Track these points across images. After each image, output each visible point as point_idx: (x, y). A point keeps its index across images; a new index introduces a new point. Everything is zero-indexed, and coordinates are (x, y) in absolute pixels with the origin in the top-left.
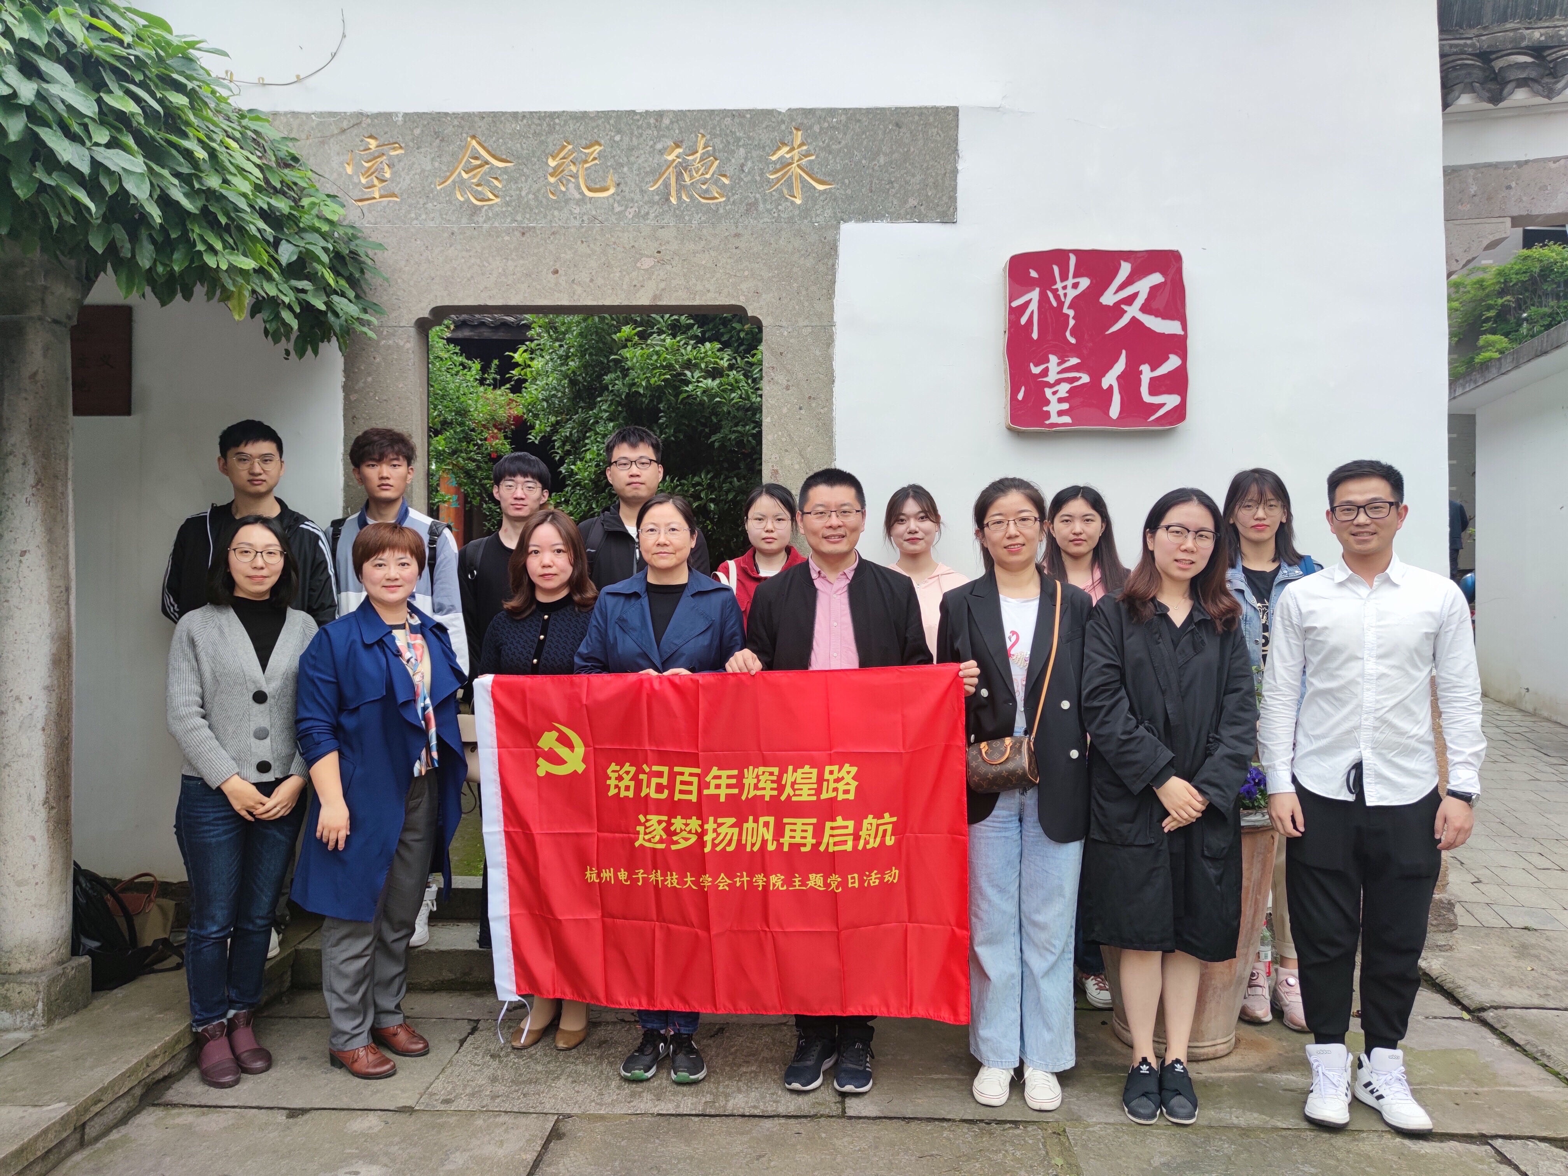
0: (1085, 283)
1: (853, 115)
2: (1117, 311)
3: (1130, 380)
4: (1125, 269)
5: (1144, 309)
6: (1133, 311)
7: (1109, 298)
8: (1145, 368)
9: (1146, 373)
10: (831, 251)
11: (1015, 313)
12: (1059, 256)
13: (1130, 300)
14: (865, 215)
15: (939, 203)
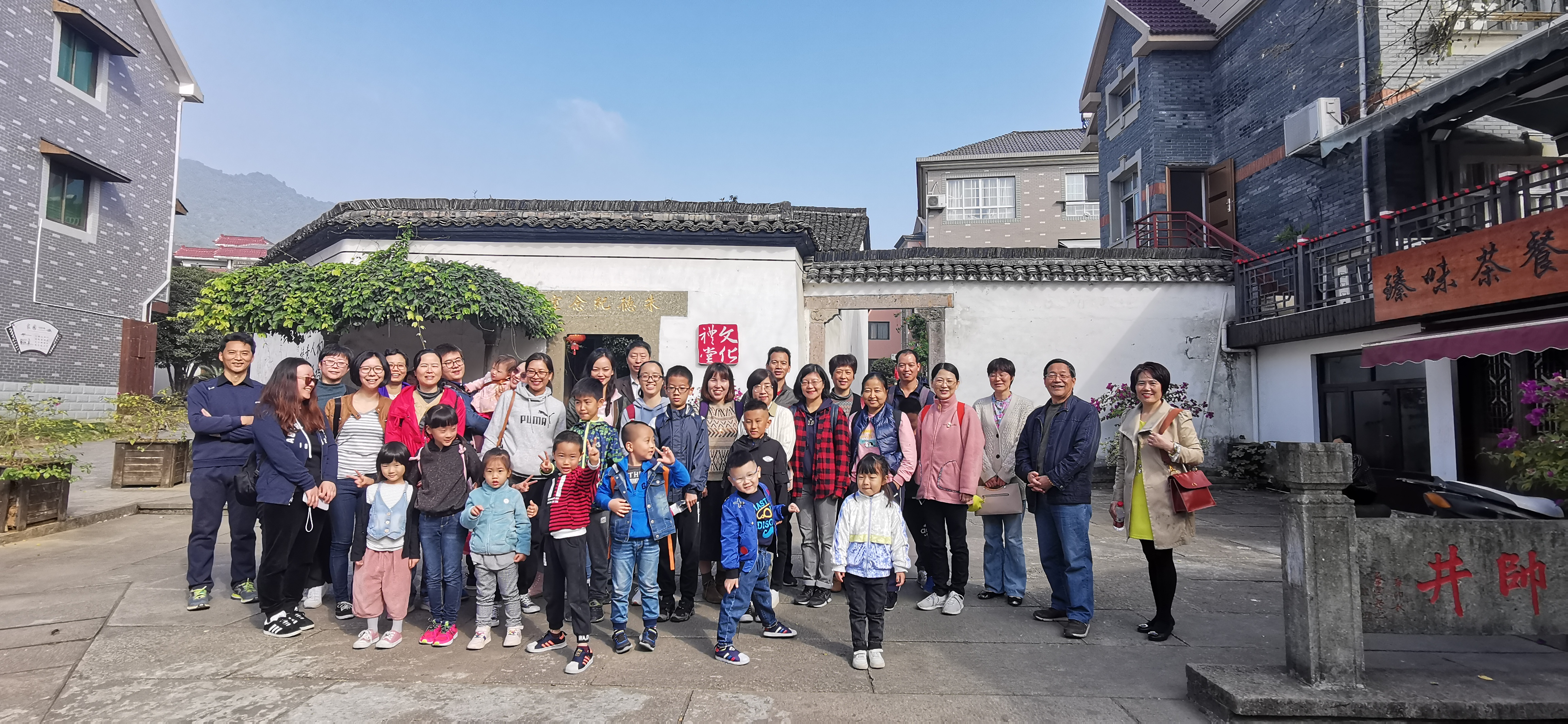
0: (716, 331)
1: (664, 292)
2: (723, 338)
3: (726, 353)
4: (725, 328)
5: (729, 337)
6: (726, 338)
7: (721, 335)
8: (729, 351)
10: (659, 323)
11: (700, 338)
12: (710, 325)
13: (726, 335)
14: (667, 315)
15: (683, 312)
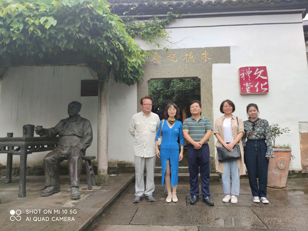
0: (251, 72)
1: (214, 48)
2: (257, 76)
3: (259, 86)
4: (257, 69)
5: (261, 75)
6: (259, 76)
7: (255, 74)
8: (262, 84)
9: (262, 85)
10: (211, 68)
11: (241, 76)
12: (247, 68)
13: (259, 74)
14: (216, 63)
15: (228, 60)
